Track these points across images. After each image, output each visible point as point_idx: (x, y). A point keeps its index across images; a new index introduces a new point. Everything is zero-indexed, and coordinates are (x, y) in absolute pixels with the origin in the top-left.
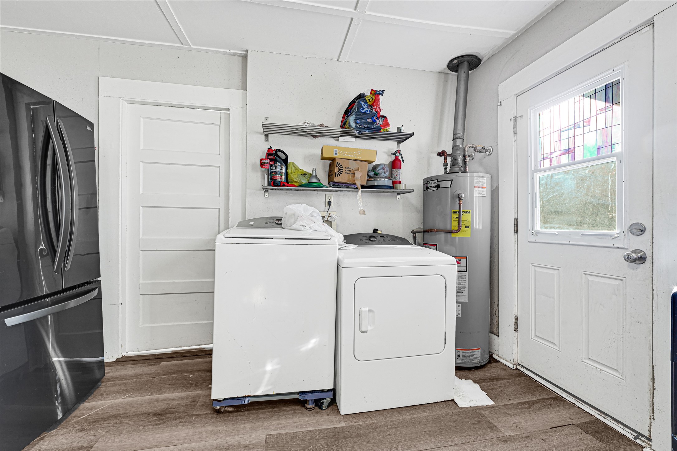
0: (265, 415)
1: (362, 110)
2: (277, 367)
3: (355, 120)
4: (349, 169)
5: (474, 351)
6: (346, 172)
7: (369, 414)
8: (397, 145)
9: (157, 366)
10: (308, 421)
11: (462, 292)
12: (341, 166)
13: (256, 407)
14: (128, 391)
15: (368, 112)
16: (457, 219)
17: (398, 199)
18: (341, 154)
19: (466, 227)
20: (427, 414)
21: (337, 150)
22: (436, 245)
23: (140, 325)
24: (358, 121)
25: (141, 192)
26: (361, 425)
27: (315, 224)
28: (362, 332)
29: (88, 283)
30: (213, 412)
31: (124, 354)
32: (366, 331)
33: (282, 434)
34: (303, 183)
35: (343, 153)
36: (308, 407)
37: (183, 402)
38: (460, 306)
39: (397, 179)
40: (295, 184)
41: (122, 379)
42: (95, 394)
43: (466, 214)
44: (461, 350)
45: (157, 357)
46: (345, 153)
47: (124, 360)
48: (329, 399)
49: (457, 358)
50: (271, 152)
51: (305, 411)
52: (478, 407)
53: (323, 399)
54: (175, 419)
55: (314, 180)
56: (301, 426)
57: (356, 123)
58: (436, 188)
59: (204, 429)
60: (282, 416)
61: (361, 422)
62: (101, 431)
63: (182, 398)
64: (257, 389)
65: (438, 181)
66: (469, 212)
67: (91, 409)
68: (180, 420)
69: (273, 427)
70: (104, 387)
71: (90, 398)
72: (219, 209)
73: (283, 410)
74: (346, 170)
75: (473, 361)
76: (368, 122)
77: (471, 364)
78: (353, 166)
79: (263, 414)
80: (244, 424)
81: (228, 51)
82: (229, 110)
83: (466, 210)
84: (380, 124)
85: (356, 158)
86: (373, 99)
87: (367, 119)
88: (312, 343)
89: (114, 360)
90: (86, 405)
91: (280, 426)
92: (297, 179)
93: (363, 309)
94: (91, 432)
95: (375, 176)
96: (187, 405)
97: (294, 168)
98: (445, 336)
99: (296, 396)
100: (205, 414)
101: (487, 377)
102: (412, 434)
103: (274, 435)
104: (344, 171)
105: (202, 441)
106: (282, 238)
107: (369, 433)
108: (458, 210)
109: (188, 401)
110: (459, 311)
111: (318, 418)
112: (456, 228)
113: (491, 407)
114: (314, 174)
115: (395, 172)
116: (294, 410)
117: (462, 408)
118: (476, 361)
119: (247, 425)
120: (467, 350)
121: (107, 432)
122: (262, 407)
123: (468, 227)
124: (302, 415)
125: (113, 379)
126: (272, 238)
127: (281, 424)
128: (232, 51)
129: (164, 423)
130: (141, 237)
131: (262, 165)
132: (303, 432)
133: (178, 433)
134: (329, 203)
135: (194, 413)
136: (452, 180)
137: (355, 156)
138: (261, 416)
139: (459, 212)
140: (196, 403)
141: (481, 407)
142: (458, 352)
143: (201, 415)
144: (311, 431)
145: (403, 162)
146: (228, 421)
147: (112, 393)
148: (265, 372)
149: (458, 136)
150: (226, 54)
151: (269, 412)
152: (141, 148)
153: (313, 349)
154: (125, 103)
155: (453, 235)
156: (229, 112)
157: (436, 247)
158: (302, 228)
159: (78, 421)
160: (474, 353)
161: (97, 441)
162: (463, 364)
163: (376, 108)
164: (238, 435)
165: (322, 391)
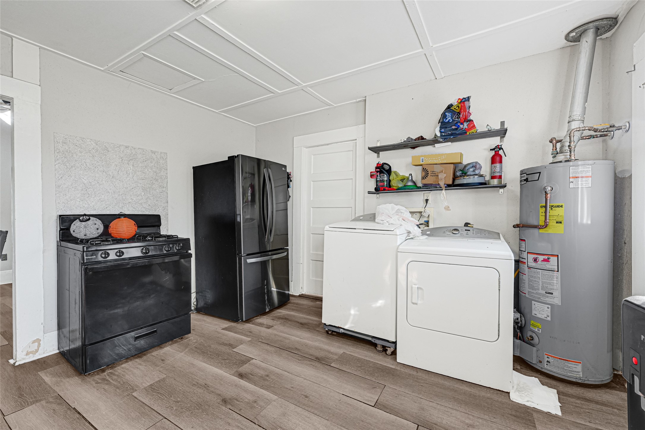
0: (350, 344)
1: (445, 120)
2: (357, 313)
3: (440, 130)
4: (434, 173)
5: (570, 362)
6: (432, 175)
7: (418, 369)
8: (501, 139)
9: (314, 303)
10: (372, 356)
11: (552, 294)
12: (427, 171)
13: (349, 338)
14: (296, 310)
15: (450, 121)
16: (544, 214)
17: (500, 193)
18: (427, 160)
19: (557, 222)
20: (470, 390)
21: (423, 158)
22: (525, 240)
23: (311, 278)
24: (443, 130)
25: (312, 199)
26: (405, 372)
27: (391, 219)
28: (413, 303)
29: (282, 249)
30: (326, 332)
31: (304, 293)
32: (416, 304)
33: (352, 355)
34: (400, 187)
35: (429, 159)
36: (378, 349)
37: (315, 323)
38: (550, 308)
39: (495, 174)
40: (395, 188)
41: (297, 304)
42: (284, 307)
43: (557, 209)
44: (551, 356)
45: (317, 298)
46: (430, 160)
47: (302, 296)
48: (392, 349)
49: (547, 364)
50: (379, 166)
51: (375, 351)
52: (533, 409)
53: (388, 347)
54: (307, 329)
55: (410, 184)
56: (366, 356)
57: (441, 132)
58: (525, 182)
59: (317, 337)
60: (359, 347)
61: (407, 371)
62: (279, 322)
63: (316, 321)
64: (345, 324)
65: (526, 175)
66: (562, 206)
67: (280, 313)
68: (309, 330)
69: (350, 350)
70: (289, 306)
71: (282, 308)
72: (352, 207)
73: (362, 345)
74: (431, 174)
75: (569, 374)
76: (453, 129)
77: (566, 376)
78: (437, 169)
79: (349, 342)
80: (336, 343)
81: (355, 101)
82: (356, 140)
83: (558, 204)
84: (465, 128)
85: (441, 162)
86: (459, 108)
87: (451, 127)
88: (380, 303)
89: (298, 295)
90: (279, 311)
91: (354, 351)
92: (395, 184)
93: (414, 286)
94: (275, 322)
95: (464, 175)
96: (316, 325)
97: (395, 176)
98: (499, 327)
99: (370, 339)
100: (321, 332)
101: (585, 397)
102: (440, 393)
103: (348, 354)
104: (429, 174)
105: (312, 342)
106: (362, 229)
107: (407, 378)
108: (544, 205)
109: (317, 323)
110: (549, 314)
111: (380, 357)
112: (543, 224)
113: (552, 416)
114: (410, 179)
115: (493, 168)
116: (369, 348)
117: (513, 401)
118: (575, 375)
119: (337, 344)
120: (560, 359)
121: (281, 323)
122: (352, 339)
123: (561, 222)
124: (371, 352)
125: (294, 303)
126: (355, 229)
127: (355, 351)
128: (358, 100)
129: (302, 328)
130: (311, 225)
131: (372, 176)
132: (364, 359)
133: (305, 334)
134: (427, 201)
135: (317, 329)
136: (540, 173)
137: (440, 161)
138: (348, 343)
139: (546, 207)
140: (320, 325)
141: (537, 410)
142: (547, 357)
143: (319, 331)
144: (369, 361)
145: (506, 156)
146: (330, 339)
147: (290, 309)
148: (350, 314)
149: (573, 118)
150: (355, 103)
151: (353, 343)
152: (312, 173)
153: (380, 307)
154: (305, 148)
155: (541, 231)
156: (356, 141)
157: (525, 242)
158: (382, 222)
159: (273, 316)
160: (569, 365)
161: (275, 325)
162: (554, 372)
163: (463, 114)
164: (330, 346)
165: (388, 341)
